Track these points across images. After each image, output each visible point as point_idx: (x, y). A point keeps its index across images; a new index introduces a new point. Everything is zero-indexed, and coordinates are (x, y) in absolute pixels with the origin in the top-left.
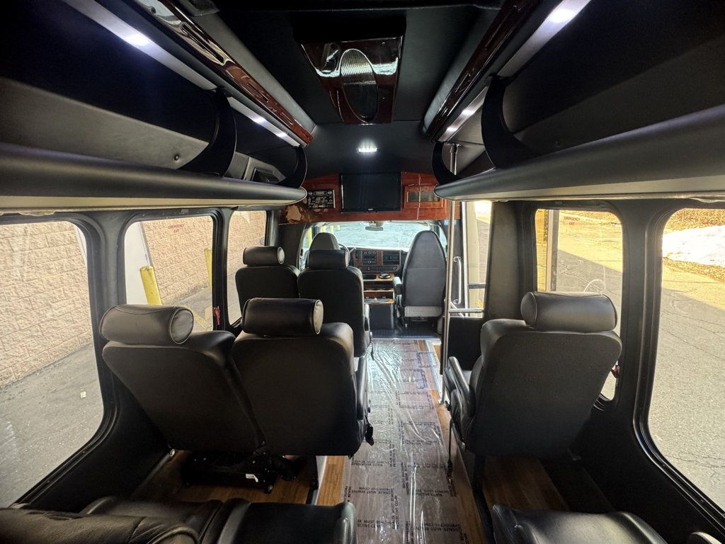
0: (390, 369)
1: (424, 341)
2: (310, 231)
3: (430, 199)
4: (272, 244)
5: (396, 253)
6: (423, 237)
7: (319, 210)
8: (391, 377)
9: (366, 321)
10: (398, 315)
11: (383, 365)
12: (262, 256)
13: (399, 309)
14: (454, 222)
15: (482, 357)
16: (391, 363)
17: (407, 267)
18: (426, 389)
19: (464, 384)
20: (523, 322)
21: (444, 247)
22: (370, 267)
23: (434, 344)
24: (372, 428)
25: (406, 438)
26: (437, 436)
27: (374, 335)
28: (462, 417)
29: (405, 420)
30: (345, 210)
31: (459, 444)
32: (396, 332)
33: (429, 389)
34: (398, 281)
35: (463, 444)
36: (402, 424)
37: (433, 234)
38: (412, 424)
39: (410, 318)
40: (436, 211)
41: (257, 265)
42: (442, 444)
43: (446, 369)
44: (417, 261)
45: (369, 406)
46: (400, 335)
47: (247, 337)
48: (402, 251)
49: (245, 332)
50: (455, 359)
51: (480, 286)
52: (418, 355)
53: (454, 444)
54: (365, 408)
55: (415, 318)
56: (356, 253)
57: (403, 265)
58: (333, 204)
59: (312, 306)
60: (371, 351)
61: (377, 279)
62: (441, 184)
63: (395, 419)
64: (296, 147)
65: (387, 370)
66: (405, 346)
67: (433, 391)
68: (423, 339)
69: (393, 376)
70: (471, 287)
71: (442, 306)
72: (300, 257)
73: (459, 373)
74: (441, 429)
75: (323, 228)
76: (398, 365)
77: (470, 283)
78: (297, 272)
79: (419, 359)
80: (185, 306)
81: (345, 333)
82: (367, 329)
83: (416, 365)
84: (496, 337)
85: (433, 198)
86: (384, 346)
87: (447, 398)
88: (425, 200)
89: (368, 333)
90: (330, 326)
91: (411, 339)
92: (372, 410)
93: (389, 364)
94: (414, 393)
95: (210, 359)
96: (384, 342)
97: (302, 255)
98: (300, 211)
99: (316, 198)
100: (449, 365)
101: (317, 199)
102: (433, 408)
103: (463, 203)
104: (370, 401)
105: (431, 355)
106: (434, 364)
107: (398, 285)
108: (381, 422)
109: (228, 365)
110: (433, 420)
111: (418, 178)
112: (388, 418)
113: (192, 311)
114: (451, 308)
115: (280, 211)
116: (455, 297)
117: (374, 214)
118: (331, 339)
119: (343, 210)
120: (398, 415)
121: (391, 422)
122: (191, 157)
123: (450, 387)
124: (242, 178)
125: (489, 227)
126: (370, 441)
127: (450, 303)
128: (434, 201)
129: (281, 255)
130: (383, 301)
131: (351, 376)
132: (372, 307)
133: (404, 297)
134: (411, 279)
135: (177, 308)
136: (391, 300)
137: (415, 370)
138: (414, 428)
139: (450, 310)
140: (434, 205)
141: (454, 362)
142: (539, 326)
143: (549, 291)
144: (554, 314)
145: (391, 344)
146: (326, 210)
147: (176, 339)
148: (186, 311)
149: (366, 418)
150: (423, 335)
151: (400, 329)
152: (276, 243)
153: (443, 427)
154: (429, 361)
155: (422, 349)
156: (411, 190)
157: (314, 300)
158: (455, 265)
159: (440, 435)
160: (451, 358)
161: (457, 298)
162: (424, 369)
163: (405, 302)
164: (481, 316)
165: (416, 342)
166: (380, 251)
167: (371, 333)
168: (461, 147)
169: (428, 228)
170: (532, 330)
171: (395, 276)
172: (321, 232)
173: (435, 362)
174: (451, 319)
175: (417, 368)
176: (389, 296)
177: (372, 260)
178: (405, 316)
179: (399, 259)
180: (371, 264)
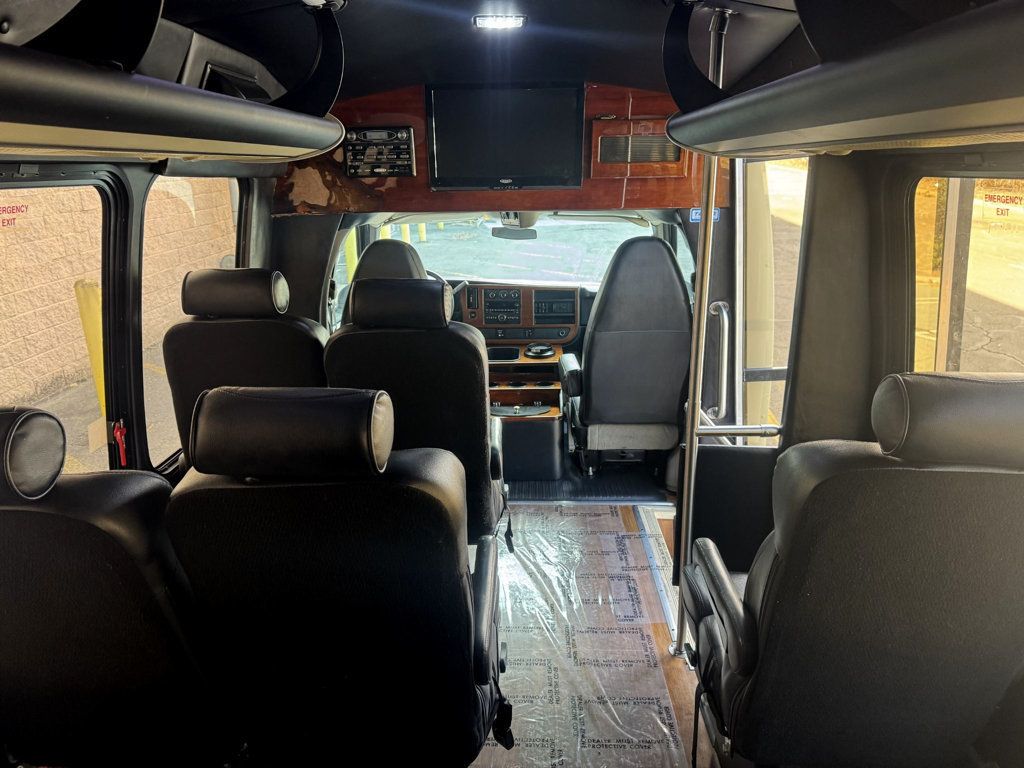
0: (553, 573)
1: (634, 508)
2: (352, 235)
3: (655, 155)
4: (255, 262)
5: (567, 295)
6: (636, 253)
7: (374, 179)
8: (554, 593)
9: (495, 457)
10: (572, 446)
11: (536, 565)
12: (229, 295)
13: (575, 432)
14: (714, 214)
15: (776, 537)
16: (554, 560)
17: (595, 329)
18: (639, 621)
19: (730, 599)
20: (876, 448)
21: (687, 279)
22: (504, 330)
23: (658, 515)
24: (510, 707)
25: (590, 735)
26: (666, 730)
27: (516, 494)
28: (724, 678)
29: (586, 691)
30: (442, 182)
31: (716, 746)
32: (567, 487)
33: (645, 621)
34: (571, 362)
35: (728, 741)
36: (581, 703)
37: (664, 245)
38: (605, 703)
39: (599, 452)
40: (671, 187)
41: (220, 317)
42: (677, 746)
43: (689, 569)
44: (620, 314)
45: (502, 656)
46: (575, 494)
47: (203, 484)
48: (583, 291)
49: (199, 470)
50: (711, 545)
51: (774, 375)
52: (620, 541)
53: (704, 746)
54: (493, 660)
55: (611, 453)
56: (470, 293)
57: (584, 325)
58: (410, 166)
59: (368, 405)
60: (505, 529)
61: (522, 360)
62: (685, 112)
63: (564, 691)
64: (315, 7)
65: (545, 576)
66: (589, 519)
67: (655, 625)
68: (631, 504)
69: (559, 591)
70: (751, 376)
71: (679, 421)
72: (329, 301)
73: (719, 576)
74: (673, 713)
75: (387, 227)
76: (570, 565)
77: (750, 366)
78: (323, 336)
79: (622, 551)
80: (43, 407)
81: (446, 472)
82: (496, 476)
83: (615, 565)
84: (808, 484)
85: (663, 153)
86: (539, 519)
87: (689, 639)
88: (641, 158)
89: (499, 487)
90: (409, 456)
91: (603, 504)
92: (509, 670)
93: (549, 563)
94: (610, 631)
95: (110, 538)
96: (538, 512)
97: (332, 296)
98: (325, 182)
99: (365, 149)
100: (696, 559)
101: (368, 151)
102: (655, 665)
103: (739, 162)
104: (504, 645)
105: (652, 541)
106: (657, 561)
107: (573, 373)
108: (531, 700)
109: (155, 554)
110: (655, 693)
111: (624, 99)
112: (547, 688)
113: (61, 420)
114: (702, 423)
115: (274, 180)
116: (711, 401)
117: (514, 193)
118: (415, 486)
119: (435, 182)
120: (571, 683)
121: (554, 697)
122: (41, 26)
123: (697, 611)
124: (179, 80)
125: (798, 235)
126: (506, 739)
127: (700, 412)
128: (664, 160)
129: (282, 292)
130: (534, 413)
131: (462, 577)
132: (509, 427)
133: (586, 403)
134: (604, 357)
135: (21, 411)
136: (556, 409)
137: (612, 578)
138: (609, 711)
139: (699, 428)
140: (664, 169)
141: (708, 552)
142: (912, 454)
143: (941, 370)
144: (950, 425)
145: (554, 516)
146: (391, 182)
147: (25, 488)
148: (47, 420)
149: (496, 684)
150: (632, 494)
151: (577, 479)
152: (265, 262)
153: (678, 709)
154: (647, 556)
155: (628, 528)
156: (609, 131)
157: (372, 391)
158: (714, 322)
159: (671, 726)
160: (699, 541)
161: (717, 403)
162: (634, 574)
163: (589, 416)
164: (774, 443)
165: (614, 512)
166: (527, 290)
167: (506, 488)
168: (736, 17)
169: (649, 232)
170: (894, 463)
171: (566, 351)
172: (380, 237)
173: (661, 558)
174: (702, 451)
175: (617, 571)
176: (551, 400)
177: (508, 313)
178: (589, 448)
179: (574, 311)
180: (507, 322)
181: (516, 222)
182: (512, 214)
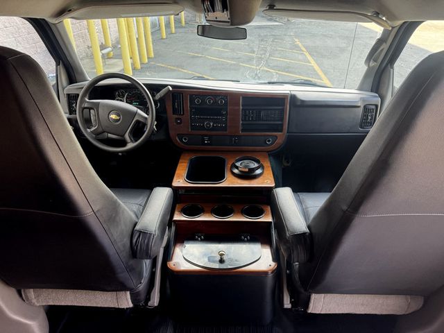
22: (210, 137)
48: (293, 98)
56: (174, 99)
61: (230, 182)
177: (215, 121)
178: (309, 311)
179: (282, 119)
180: (214, 129)
181: (224, 16)
182: (218, 6)
